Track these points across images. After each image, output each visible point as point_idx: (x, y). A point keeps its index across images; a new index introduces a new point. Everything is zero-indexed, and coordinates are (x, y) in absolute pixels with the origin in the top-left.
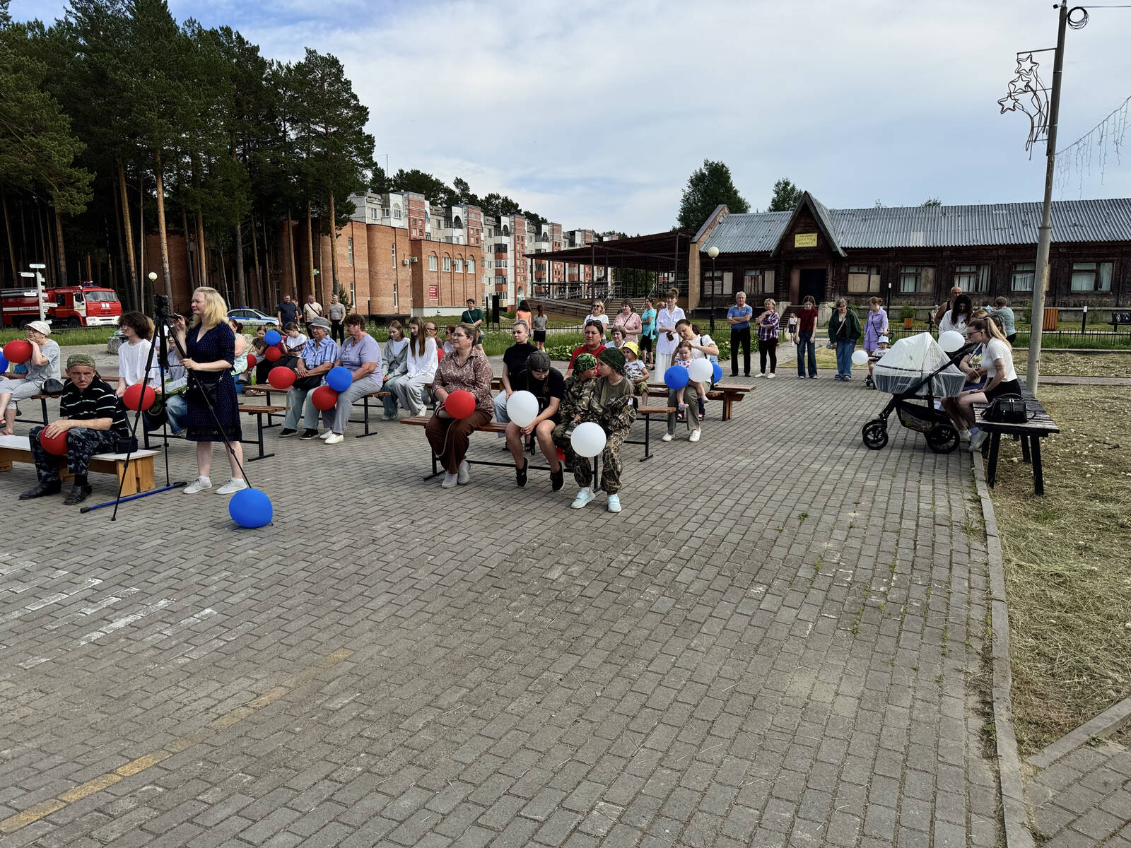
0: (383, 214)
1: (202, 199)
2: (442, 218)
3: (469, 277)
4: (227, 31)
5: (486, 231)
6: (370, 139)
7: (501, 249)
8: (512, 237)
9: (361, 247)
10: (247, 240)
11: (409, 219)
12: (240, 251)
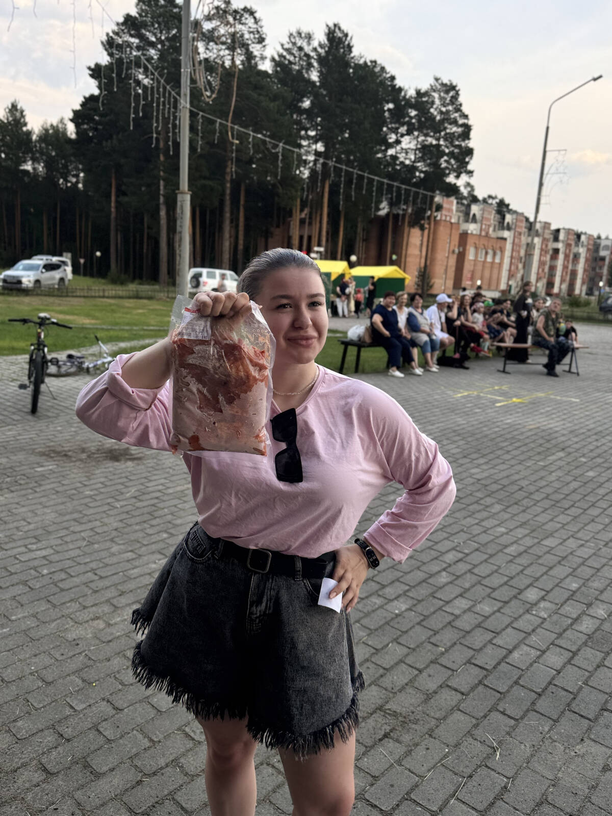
3: (495, 265)
6: (471, 152)
8: (512, 232)
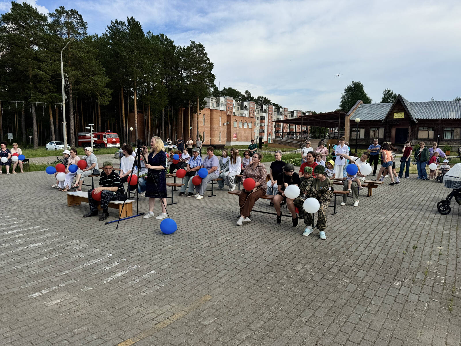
0: (217, 105)
1: (150, 100)
2: (240, 106)
3: (249, 130)
4: (162, 35)
5: (257, 111)
6: (214, 76)
7: (262, 118)
8: (267, 113)
9: (208, 118)
10: (166, 115)
11: (227, 107)
12: (163, 119)
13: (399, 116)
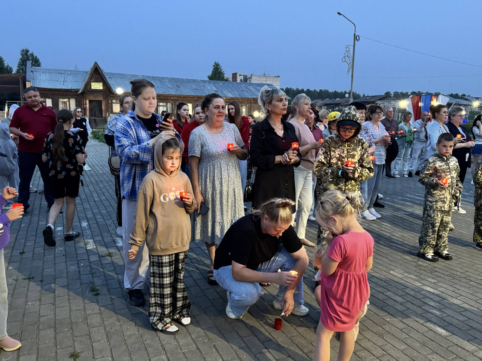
13: (97, 86)
